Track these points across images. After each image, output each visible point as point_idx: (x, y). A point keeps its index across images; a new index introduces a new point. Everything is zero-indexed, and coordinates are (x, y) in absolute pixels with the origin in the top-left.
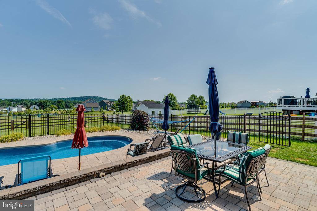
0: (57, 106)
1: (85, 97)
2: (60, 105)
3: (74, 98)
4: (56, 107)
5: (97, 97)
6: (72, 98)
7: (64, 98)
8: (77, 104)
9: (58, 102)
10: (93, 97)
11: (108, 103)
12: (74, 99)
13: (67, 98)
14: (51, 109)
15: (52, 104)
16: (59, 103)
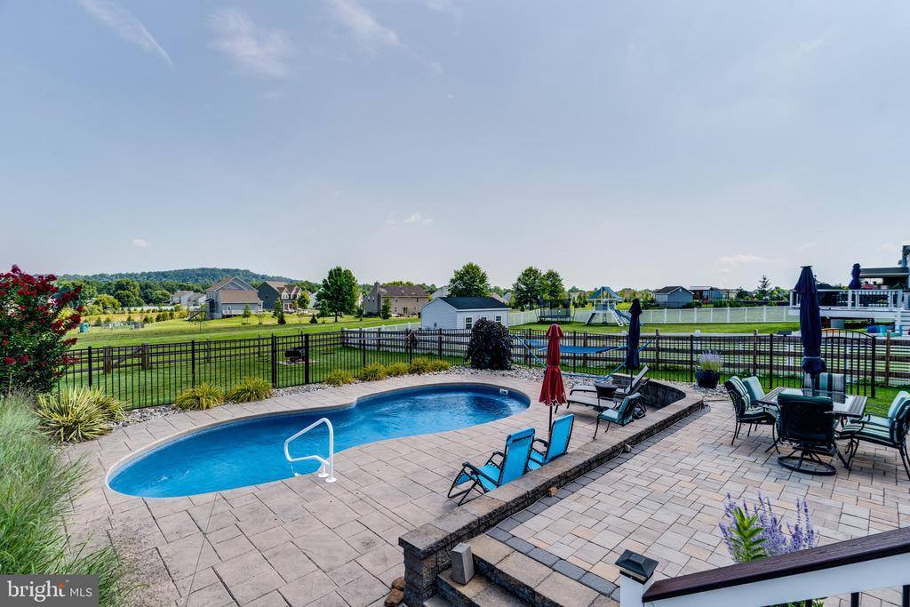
0: (118, 297)
1: (199, 270)
2: (128, 297)
3: (164, 275)
4: (116, 301)
5: (237, 270)
6: (158, 274)
7: (130, 272)
8: (178, 291)
9: (120, 286)
10: (224, 270)
11: (282, 289)
12: (166, 277)
13: (143, 274)
14: (101, 308)
15: (100, 291)
16: (124, 289)
